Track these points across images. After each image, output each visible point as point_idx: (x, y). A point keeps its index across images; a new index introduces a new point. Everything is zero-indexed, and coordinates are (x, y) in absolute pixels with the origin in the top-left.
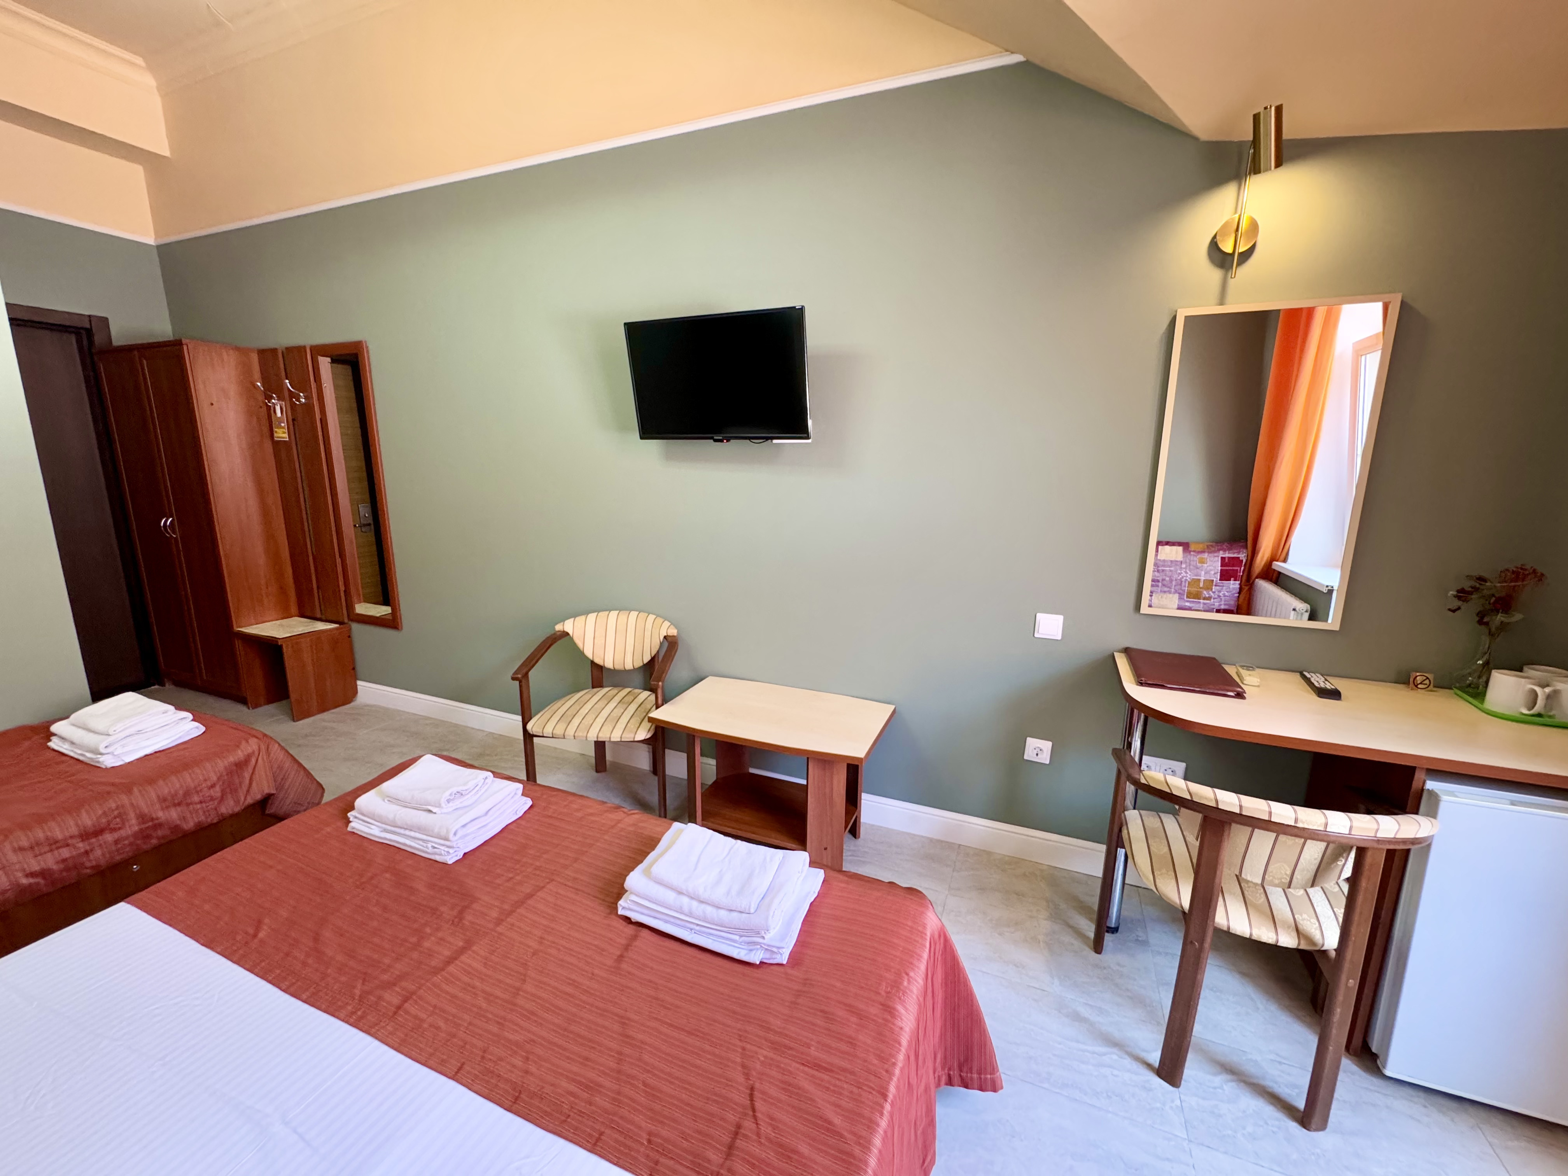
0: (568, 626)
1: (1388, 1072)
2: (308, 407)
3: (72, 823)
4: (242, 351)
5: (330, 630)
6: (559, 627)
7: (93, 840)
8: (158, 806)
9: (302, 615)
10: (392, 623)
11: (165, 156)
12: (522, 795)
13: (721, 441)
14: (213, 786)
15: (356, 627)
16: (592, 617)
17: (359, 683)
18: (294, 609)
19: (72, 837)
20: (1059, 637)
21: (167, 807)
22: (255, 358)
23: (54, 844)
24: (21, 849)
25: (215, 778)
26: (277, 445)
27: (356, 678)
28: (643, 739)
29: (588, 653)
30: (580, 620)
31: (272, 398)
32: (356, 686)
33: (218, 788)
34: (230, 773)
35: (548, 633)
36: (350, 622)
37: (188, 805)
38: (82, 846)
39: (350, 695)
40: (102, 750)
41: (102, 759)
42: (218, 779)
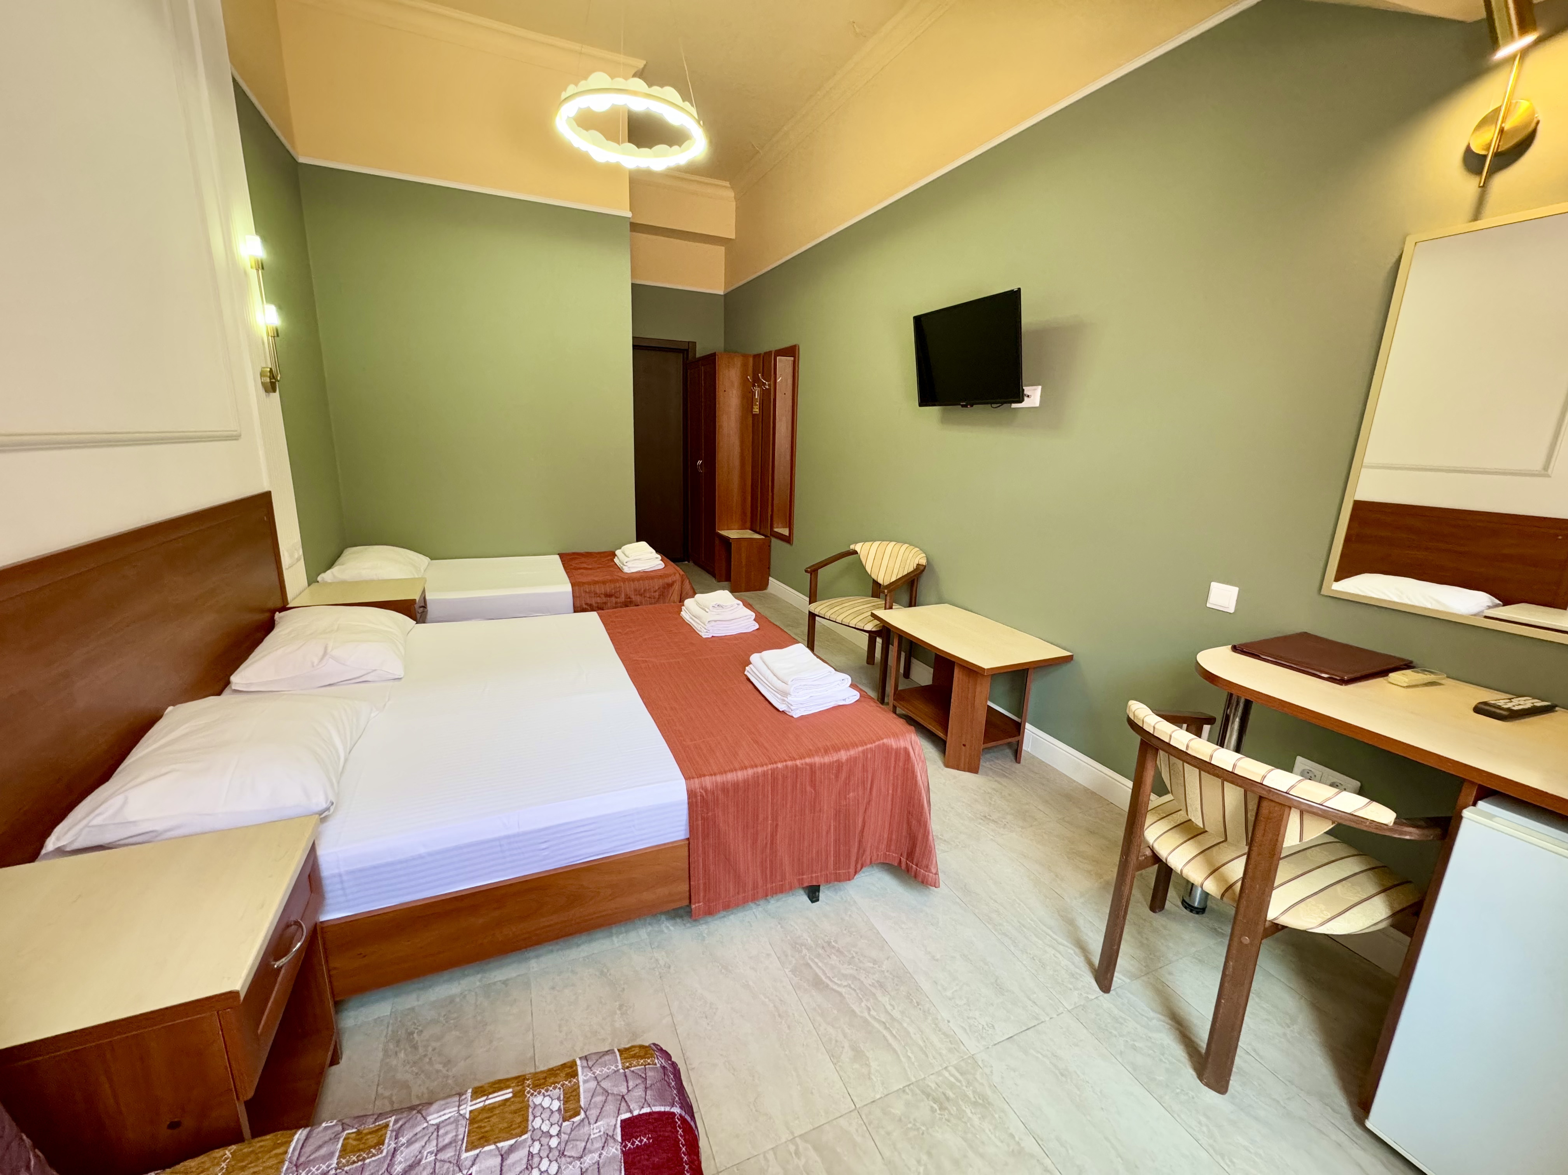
0: (858, 547)
1: (1369, 1124)
2: (769, 390)
3: (603, 588)
4: (745, 356)
5: (760, 539)
6: (852, 547)
7: (609, 599)
8: (633, 593)
9: (751, 529)
10: (788, 540)
11: (731, 239)
12: (754, 620)
13: (965, 406)
14: (655, 592)
15: (773, 540)
16: (877, 543)
17: (770, 578)
18: (748, 524)
19: (602, 594)
20: (1232, 610)
21: (637, 595)
22: (751, 360)
23: (596, 595)
24: (586, 592)
25: (657, 588)
26: (754, 416)
27: (769, 575)
28: (870, 630)
29: (868, 569)
30: (868, 544)
31: (755, 386)
32: (768, 580)
33: (657, 593)
34: (664, 588)
35: (844, 549)
36: (771, 537)
37: (645, 597)
38: (605, 599)
39: (764, 585)
40: (625, 564)
41: (624, 567)
42: (659, 588)
